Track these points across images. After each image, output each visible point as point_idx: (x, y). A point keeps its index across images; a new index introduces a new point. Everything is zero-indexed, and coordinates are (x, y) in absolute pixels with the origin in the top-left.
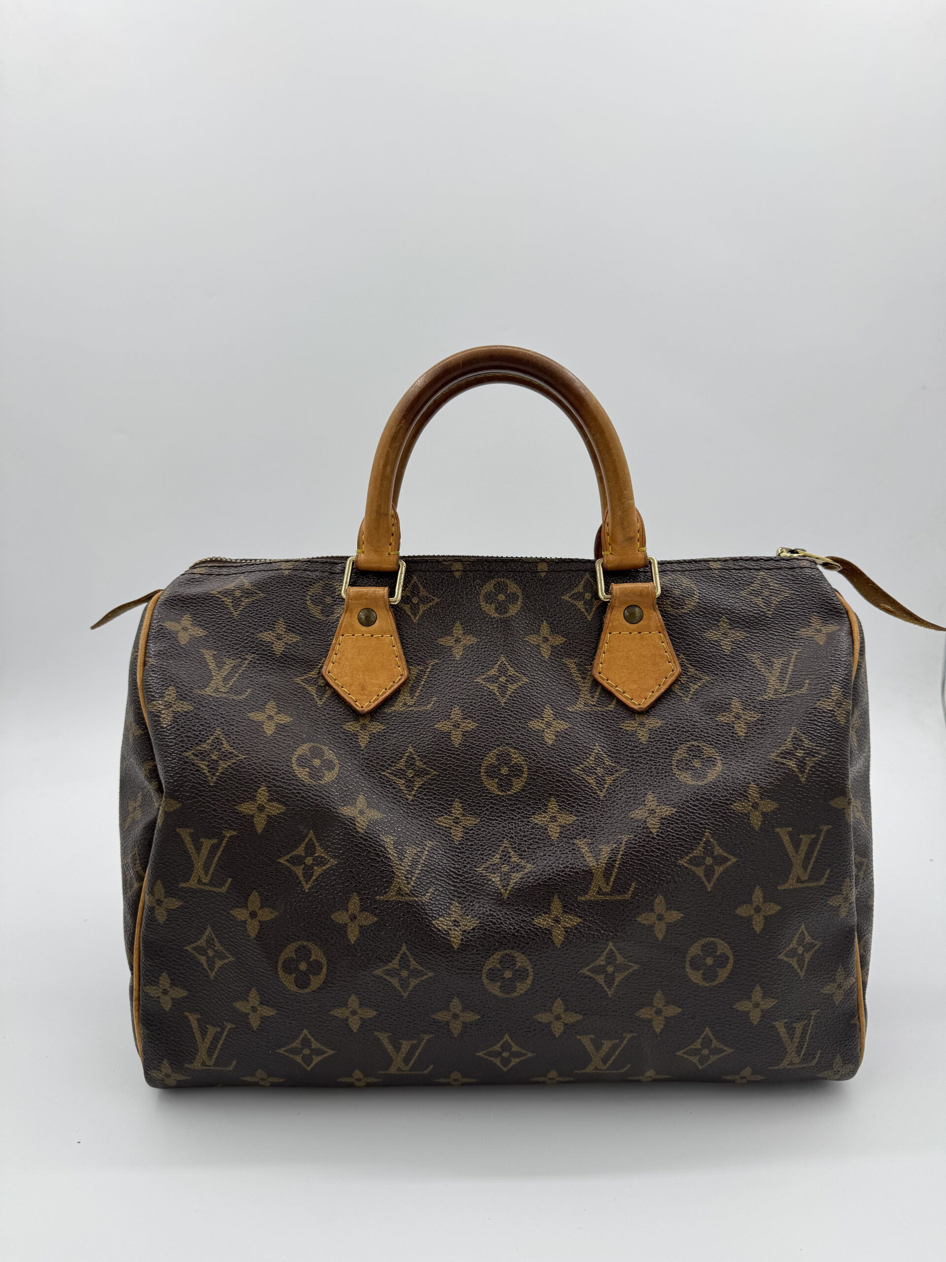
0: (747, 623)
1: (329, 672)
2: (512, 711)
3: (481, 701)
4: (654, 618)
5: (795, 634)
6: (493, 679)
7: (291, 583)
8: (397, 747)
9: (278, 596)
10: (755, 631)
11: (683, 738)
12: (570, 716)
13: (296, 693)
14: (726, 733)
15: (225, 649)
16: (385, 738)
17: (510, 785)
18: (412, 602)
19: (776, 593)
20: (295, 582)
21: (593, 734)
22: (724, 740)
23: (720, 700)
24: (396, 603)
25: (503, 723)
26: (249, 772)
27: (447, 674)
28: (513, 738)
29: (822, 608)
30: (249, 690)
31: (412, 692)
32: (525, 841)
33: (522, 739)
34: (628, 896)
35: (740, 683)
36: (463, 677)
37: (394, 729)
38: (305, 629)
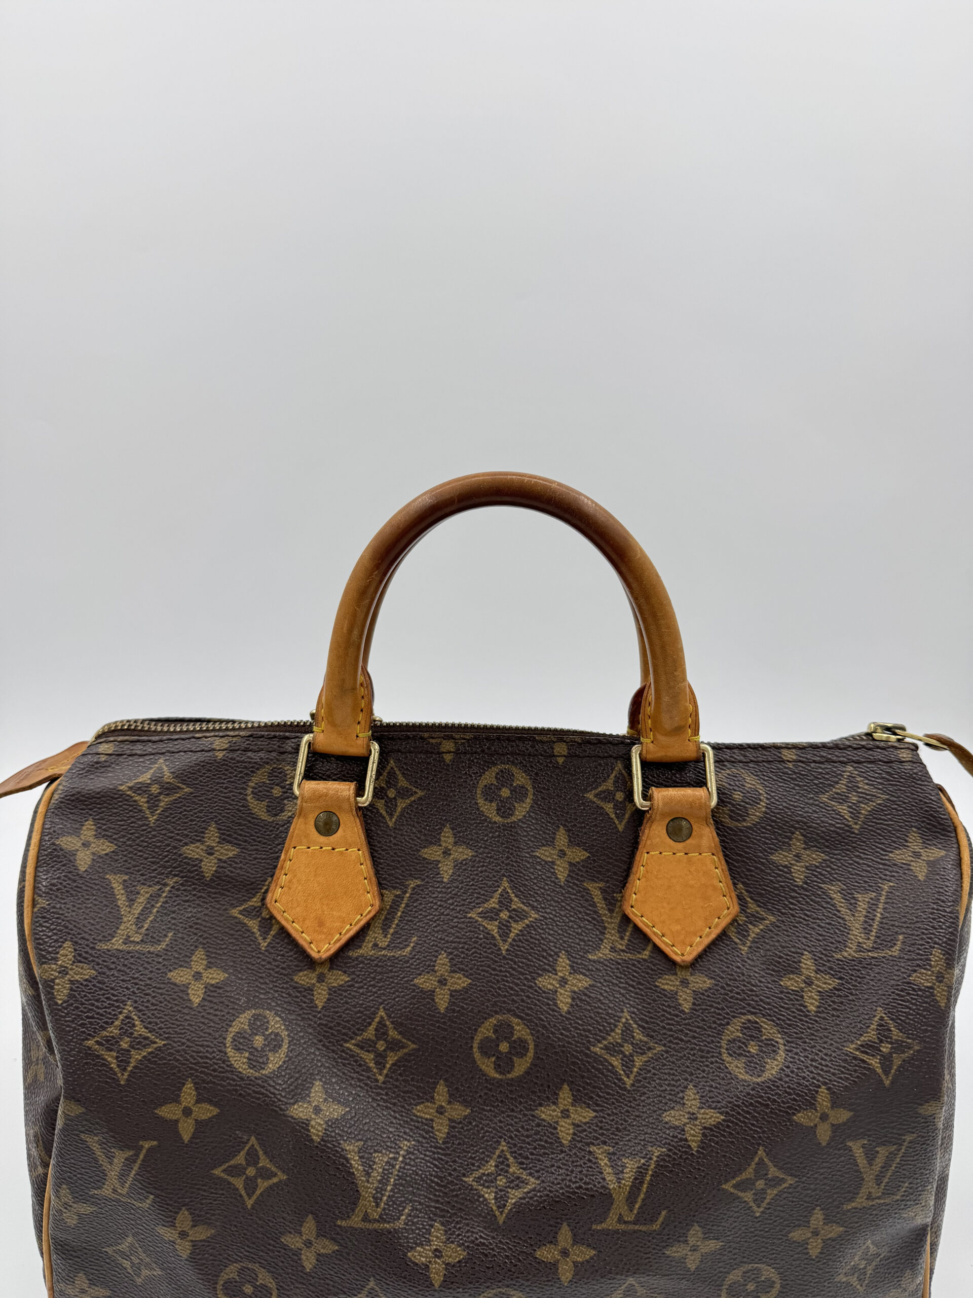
0: (827, 841)
1: (276, 901)
2: (515, 963)
3: (475, 947)
4: (707, 836)
5: (887, 857)
6: (491, 915)
7: (227, 770)
8: (365, 1008)
9: (208, 791)
10: (836, 852)
11: (737, 1009)
12: (590, 967)
13: (232, 932)
14: (793, 1005)
15: (138, 871)
16: (350, 994)
17: (511, 1066)
18: (387, 796)
19: (867, 799)
20: (232, 768)
21: (620, 994)
22: (789, 1015)
23: (788, 955)
24: (366, 805)
25: (503, 980)
26: (170, 1064)
27: (432, 902)
28: (516, 1002)
29: (923, 822)
30: (170, 934)
31: (385, 928)
32: (529, 1143)
33: (528, 1003)
34: (656, 1227)
35: (813, 928)
36: (453, 909)
37: (361, 982)
38: (245, 836)
